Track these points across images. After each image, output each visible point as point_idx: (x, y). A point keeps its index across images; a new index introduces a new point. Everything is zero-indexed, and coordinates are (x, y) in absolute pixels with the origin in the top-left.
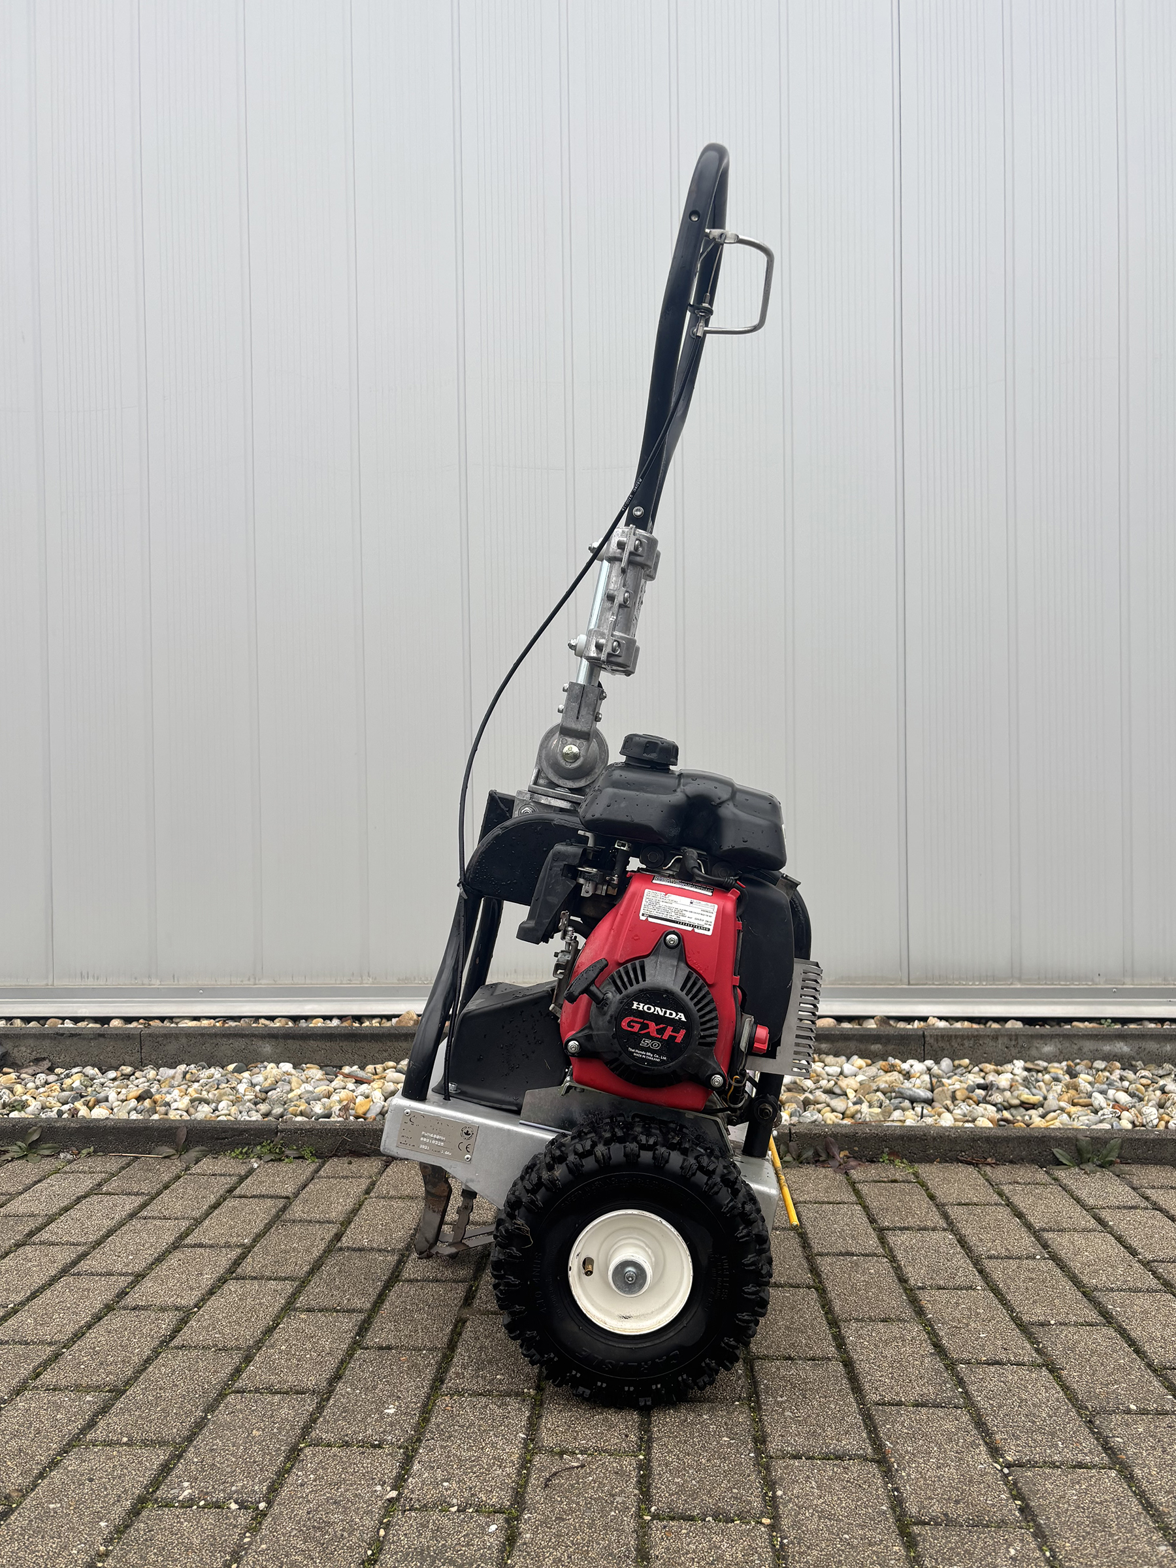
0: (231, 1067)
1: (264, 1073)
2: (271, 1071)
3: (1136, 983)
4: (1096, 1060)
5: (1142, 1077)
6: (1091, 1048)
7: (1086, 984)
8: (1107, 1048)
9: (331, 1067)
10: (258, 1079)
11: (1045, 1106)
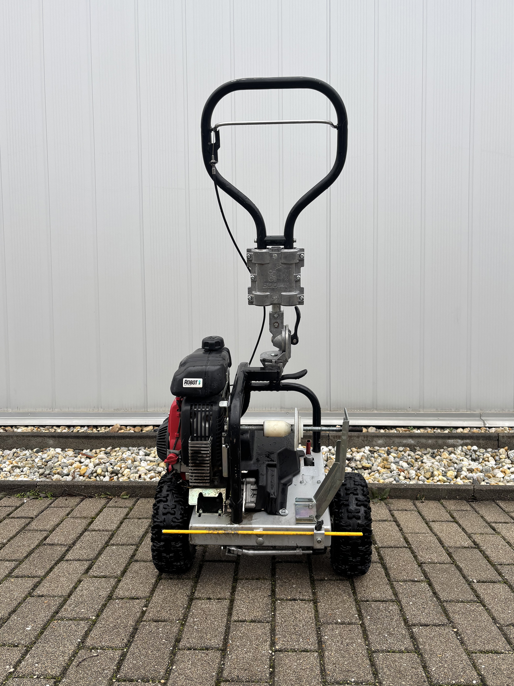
0: (35, 450)
1: (49, 453)
2: (52, 451)
3: (424, 411)
4: (400, 446)
5: (417, 455)
6: (398, 441)
7: (404, 412)
8: (405, 441)
9: (78, 450)
10: (45, 456)
11: (372, 469)
